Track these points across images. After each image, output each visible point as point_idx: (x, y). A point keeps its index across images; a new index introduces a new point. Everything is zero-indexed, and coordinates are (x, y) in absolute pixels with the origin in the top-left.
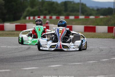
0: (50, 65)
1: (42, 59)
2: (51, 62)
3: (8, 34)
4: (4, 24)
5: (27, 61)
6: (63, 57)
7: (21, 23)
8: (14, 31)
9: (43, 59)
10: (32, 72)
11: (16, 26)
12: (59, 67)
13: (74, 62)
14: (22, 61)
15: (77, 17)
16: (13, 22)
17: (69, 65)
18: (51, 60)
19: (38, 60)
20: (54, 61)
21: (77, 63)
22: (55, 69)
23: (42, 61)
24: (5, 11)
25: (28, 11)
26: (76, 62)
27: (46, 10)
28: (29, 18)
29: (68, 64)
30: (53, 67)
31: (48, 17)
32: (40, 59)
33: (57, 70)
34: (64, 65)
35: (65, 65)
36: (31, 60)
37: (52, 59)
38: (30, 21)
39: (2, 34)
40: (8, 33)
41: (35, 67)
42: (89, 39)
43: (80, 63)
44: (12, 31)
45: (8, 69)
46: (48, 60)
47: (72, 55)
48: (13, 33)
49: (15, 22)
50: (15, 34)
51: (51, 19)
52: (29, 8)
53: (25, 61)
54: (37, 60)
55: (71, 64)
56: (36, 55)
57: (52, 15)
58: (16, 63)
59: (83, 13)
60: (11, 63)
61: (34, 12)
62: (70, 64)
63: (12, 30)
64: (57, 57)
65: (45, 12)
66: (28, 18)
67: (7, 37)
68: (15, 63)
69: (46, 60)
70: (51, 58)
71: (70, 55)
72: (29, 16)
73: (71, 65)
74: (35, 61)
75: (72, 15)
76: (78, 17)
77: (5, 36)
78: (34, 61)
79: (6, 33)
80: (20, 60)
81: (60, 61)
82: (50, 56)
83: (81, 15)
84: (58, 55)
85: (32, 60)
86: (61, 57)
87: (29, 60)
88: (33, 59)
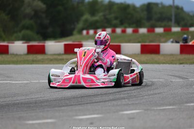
0: (123, 111)
1: (108, 101)
2: (124, 105)
3: (51, 60)
4: (45, 43)
5: (83, 105)
6: (144, 96)
7: (73, 42)
8: (62, 54)
9: (111, 100)
10: (92, 123)
11: (65, 45)
12: (137, 113)
13: (163, 105)
14: (76, 105)
15: (168, 30)
16: (60, 40)
17: (154, 110)
18: (124, 102)
19: (102, 103)
20: (129, 104)
21: (168, 107)
22: (131, 118)
23: (110, 104)
24: (46, 22)
25: (86, 21)
26: (167, 105)
27: (116, 18)
28: (88, 33)
29: (153, 108)
30: (127, 114)
31: (119, 30)
32: (105, 101)
33: (133, 118)
34: (145, 110)
35: (148, 110)
36: (90, 103)
37: (126, 100)
38: (89, 38)
39: (42, 59)
40: (51, 57)
41: (98, 114)
42: (188, 65)
43: (173, 106)
44: (60, 55)
45: (51, 118)
46: (119, 102)
47: (159, 94)
48: (60, 57)
49: (64, 39)
50: (63, 59)
51: (124, 34)
52: (87, 16)
53: (80, 104)
54: (100, 102)
55: (158, 108)
56: (99, 95)
57: (126, 27)
58: (66, 108)
59: (178, 23)
60: (57, 108)
61: (97, 22)
62: (156, 108)
63: (58, 52)
64: (135, 96)
65: (114, 22)
66: (85, 32)
67: (51, 64)
68: (63, 108)
69: (115, 103)
70: (124, 98)
71: (156, 94)
72: (88, 29)
73: (157, 110)
74: (97, 104)
75: (160, 27)
76: (170, 30)
77: (47, 64)
78: (95, 104)
79: (48, 59)
80: (72, 104)
81: (138, 103)
82: (122, 96)
83: (175, 27)
84: (135, 94)
85: (92, 103)
86: (142, 98)
87: (87, 103)
88: (94, 101)
